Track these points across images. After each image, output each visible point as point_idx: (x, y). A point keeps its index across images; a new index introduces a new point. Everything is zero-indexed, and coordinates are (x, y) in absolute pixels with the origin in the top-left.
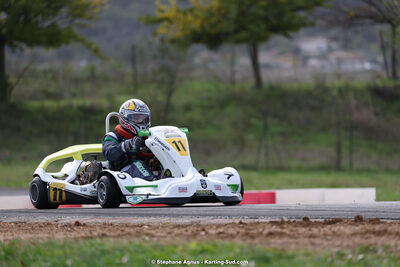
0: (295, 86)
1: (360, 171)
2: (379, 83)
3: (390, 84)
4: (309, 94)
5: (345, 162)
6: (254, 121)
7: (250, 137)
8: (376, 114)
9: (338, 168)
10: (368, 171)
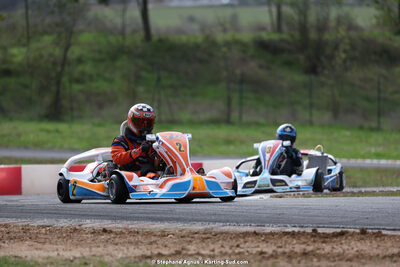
0: (184, 38)
1: (249, 125)
2: (265, 36)
3: (275, 37)
4: (197, 46)
5: (235, 116)
6: (144, 74)
7: (141, 89)
8: (261, 67)
9: (228, 121)
10: (257, 124)
